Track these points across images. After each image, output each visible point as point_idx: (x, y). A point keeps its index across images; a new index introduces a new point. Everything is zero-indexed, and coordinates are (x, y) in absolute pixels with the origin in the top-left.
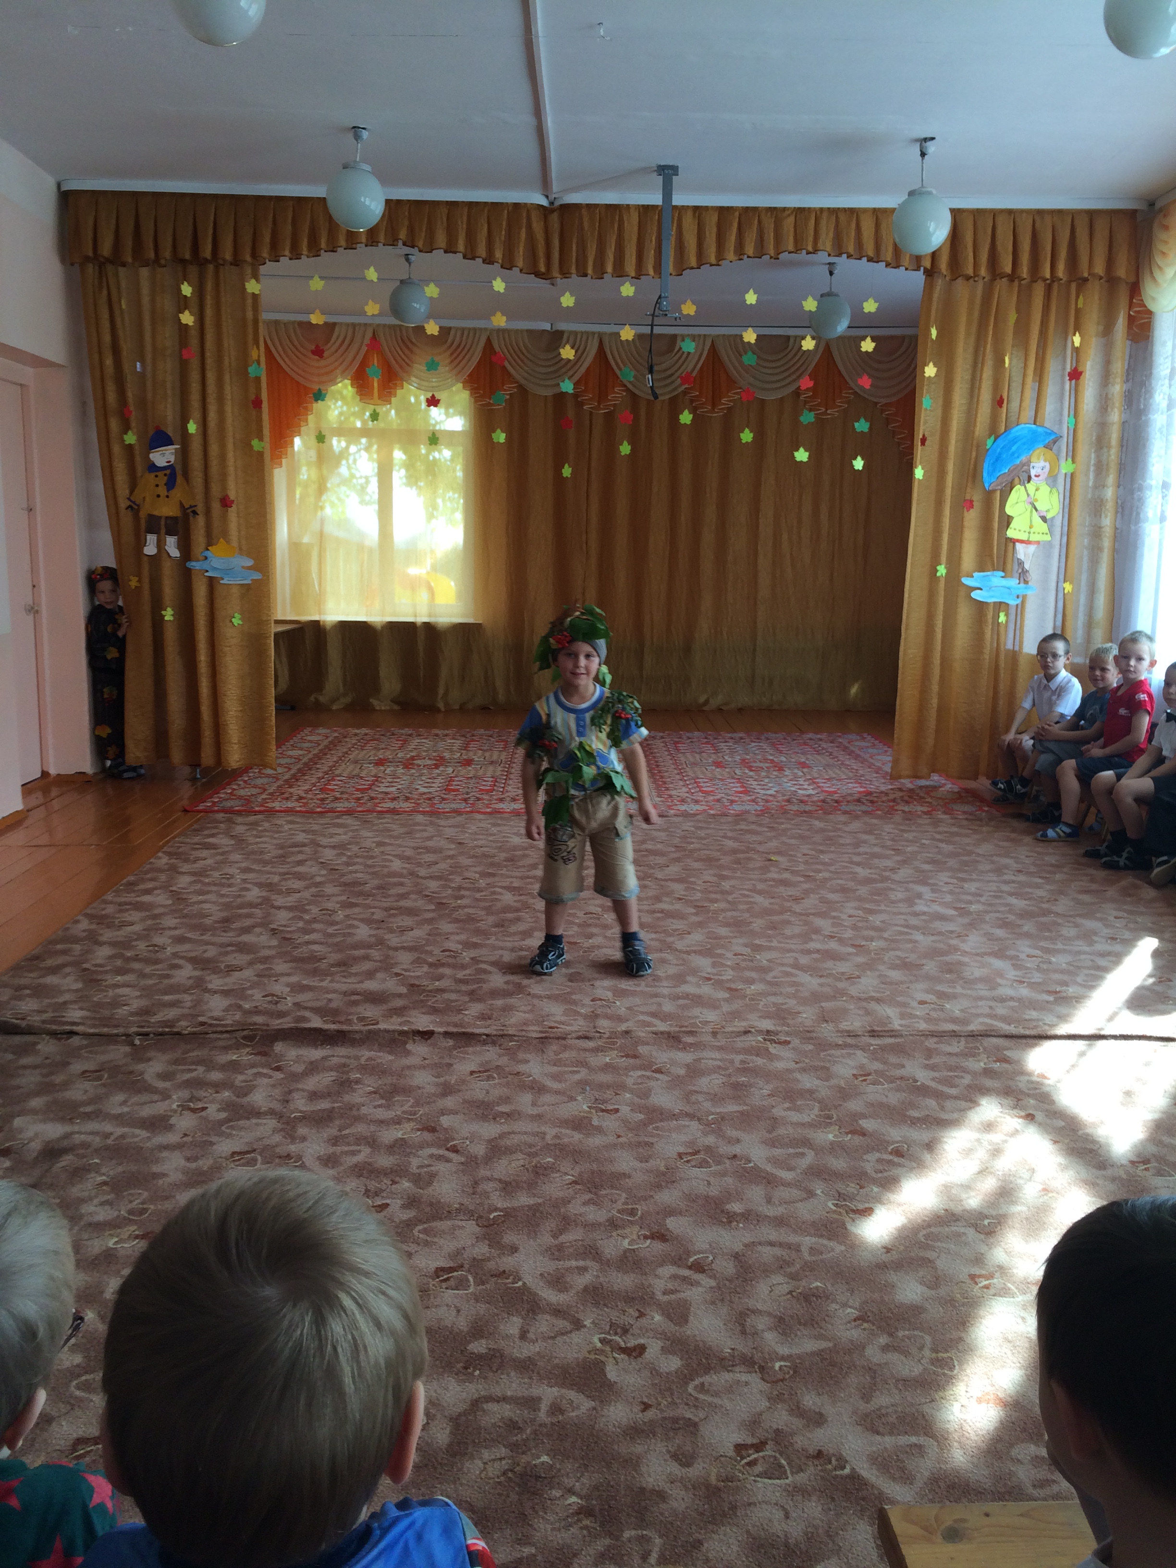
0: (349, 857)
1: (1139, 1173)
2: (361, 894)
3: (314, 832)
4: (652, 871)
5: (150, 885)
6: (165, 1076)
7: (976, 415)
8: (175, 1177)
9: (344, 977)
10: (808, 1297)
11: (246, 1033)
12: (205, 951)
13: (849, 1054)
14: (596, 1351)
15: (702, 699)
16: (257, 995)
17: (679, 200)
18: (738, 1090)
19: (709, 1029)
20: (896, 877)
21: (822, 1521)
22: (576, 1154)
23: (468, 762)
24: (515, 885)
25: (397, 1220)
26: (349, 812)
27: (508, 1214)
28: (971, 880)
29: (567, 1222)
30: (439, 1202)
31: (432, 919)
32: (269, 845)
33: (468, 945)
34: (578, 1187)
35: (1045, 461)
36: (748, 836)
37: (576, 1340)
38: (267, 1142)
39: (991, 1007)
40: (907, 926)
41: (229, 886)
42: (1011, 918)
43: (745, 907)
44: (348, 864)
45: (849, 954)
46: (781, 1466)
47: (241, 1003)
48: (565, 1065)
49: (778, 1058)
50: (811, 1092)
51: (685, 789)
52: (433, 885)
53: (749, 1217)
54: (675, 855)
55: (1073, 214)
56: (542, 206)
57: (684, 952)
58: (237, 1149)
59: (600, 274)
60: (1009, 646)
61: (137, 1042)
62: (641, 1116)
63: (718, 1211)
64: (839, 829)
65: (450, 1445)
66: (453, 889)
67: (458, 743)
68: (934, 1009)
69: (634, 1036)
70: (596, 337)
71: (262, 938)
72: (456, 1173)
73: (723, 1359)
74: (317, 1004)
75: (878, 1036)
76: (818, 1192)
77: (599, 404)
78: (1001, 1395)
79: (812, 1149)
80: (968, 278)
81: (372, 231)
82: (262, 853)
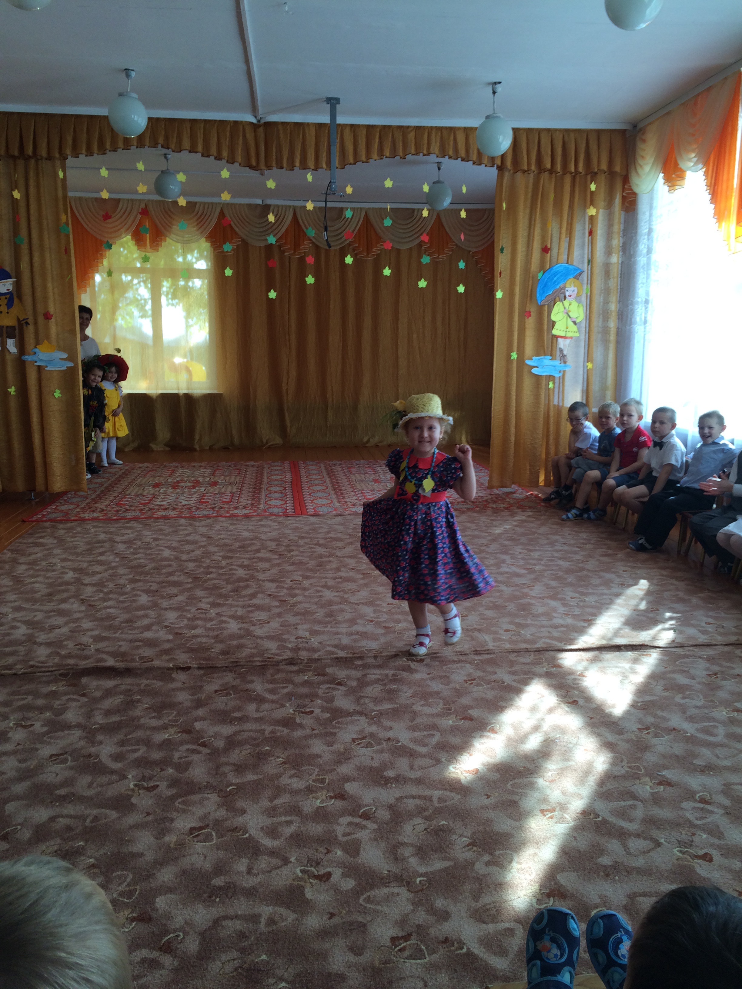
0: (134, 549)
1: (643, 736)
2: (141, 573)
3: (111, 533)
4: (334, 551)
6: (4, 704)
7: (531, 258)
8: (11, 774)
9: (130, 630)
10: (438, 832)
11: (61, 671)
12: (35, 616)
13: (462, 667)
14: (298, 879)
15: (365, 440)
16: (70, 644)
17: (340, 120)
18: (391, 695)
19: (372, 654)
20: (489, 550)
22: (286, 743)
23: (215, 484)
24: (245, 563)
25: (164, 796)
26: (135, 519)
27: (240, 787)
28: (535, 550)
29: (279, 791)
30: (193, 782)
31: (191, 588)
32: (81, 544)
33: (214, 605)
34: (286, 766)
35: (575, 286)
37: (285, 872)
38: (75, 746)
39: (549, 632)
41: (53, 571)
42: (561, 573)
44: (134, 554)
46: (421, 950)
47: (59, 651)
48: (278, 683)
49: (416, 671)
50: (438, 693)
51: (355, 498)
52: (191, 565)
53: (399, 779)
54: (349, 541)
55: (587, 133)
56: (252, 123)
57: (356, 604)
58: (54, 752)
59: (291, 167)
60: (556, 402)
62: (328, 715)
63: (378, 777)
65: (199, 952)
66: (205, 568)
67: (208, 471)
68: (514, 635)
69: (323, 661)
70: (291, 209)
71: (74, 606)
72: (204, 761)
73: (382, 879)
74: (111, 649)
75: (480, 654)
76: (443, 760)
77: (295, 252)
78: (562, 890)
79: (439, 731)
80: (524, 172)
81: (141, 138)
82: (76, 548)
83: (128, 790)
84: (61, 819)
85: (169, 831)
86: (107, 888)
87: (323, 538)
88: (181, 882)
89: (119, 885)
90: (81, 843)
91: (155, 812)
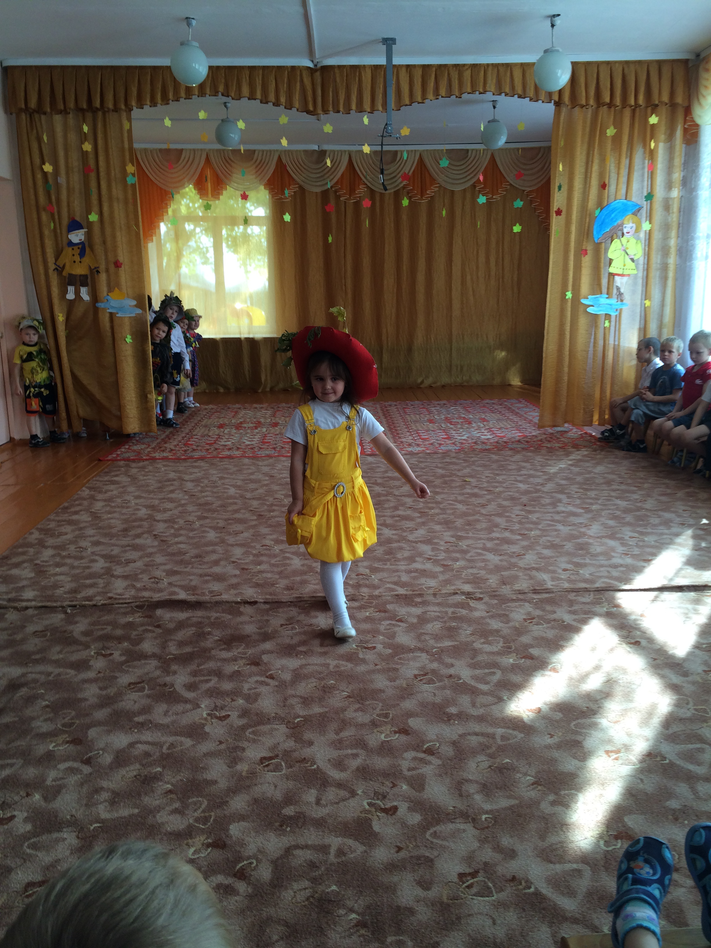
0: (202, 487)
1: (709, 678)
2: (209, 510)
3: (180, 472)
4: (391, 490)
5: (77, 509)
6: (86, 634)
7: (589, 195)
8: (93, 700)
9: (200, 564)
10: (501, 770)
11: (138, 603)
12: (112, 550)
13: (521, 606)
14: (365, 811)
15: (419, 381)
16: (145, 578)
17: (397, 61)
18: (451, 632)
19: (431, 591)
21: (518, 925)
22: (350, 678)
23: (276, 425)
25: (236, 726)
26: (202, 458)
27: (307, 720)
28: (592, 490)
29: (344, 724)
30: (262, 713)
31: (255, 525)
32: (152, 482)
33: (278, 542)
34: (351, 699)
35: (633, 223)
36: (451, 466)
37: (352, 804)
38: (151, 675)
39: (608, 572)
40: (552, 521)
41: (127, 507)
42: (618, 513)
43: (451, 511)
44: (202, 492)
45: (518, 540)
46: (489, 888)
47: (135, 583)
49: (476, 609)
50: (498, 631)
51: (411, 438)
52: (255, 503)
53: (462, 716)
55: (648, 63)
56: (309, 67)
57: (414, 542)
58: (132, 681)
59: (348, 111)
60: (612, 342)
61: (69, 611)
62: (390, 651)
63: (441, 713)
64: (508, 460)
65: (272, 880)
66: (268, 505)
67: (269, 412)
68: (573, 574)
69: (383, 598)
70: (347, 153)
71: (147, 541)
72: (273, 692)
73: (448, 814)
74: (183, 583)
75: (538, 593)
76: (505, 698)
77: (350, 196)
78: (630, 833)
79: (500, 669)
80: (582, 106)
81: (202, 86)
82: (148, 486)
83: (202, 719)
84: (139, 745)
85: (241, 759)
86: (184, 813)
87: (380, 478)
88: (253, 810)
89: (195, 810)
90: (159, 769)
91: (227, 740)
